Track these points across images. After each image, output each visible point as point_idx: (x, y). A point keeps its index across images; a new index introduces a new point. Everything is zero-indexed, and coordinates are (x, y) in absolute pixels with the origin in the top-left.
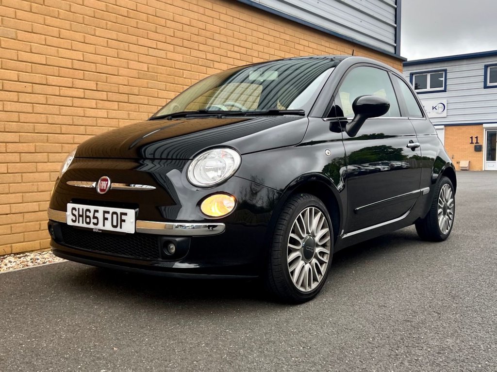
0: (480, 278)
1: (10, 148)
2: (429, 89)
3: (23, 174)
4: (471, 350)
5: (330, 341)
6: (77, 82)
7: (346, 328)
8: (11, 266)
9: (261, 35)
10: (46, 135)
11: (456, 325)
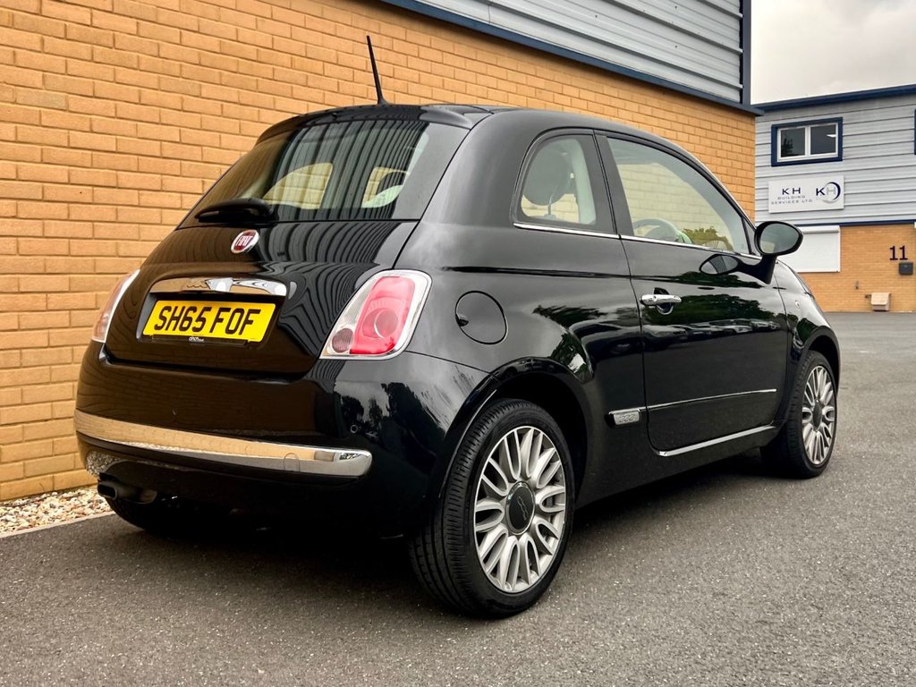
0: (898, 540)
1: (53, 303)
2: (808, 155)
3: (75, 348)
4: (875, 677)
5: (628, 659)
6: (168, 181)
7: (655, 636)
8: (56, 514)
9: (492, 82)
10: (116, 276)
11: (850, 631)
